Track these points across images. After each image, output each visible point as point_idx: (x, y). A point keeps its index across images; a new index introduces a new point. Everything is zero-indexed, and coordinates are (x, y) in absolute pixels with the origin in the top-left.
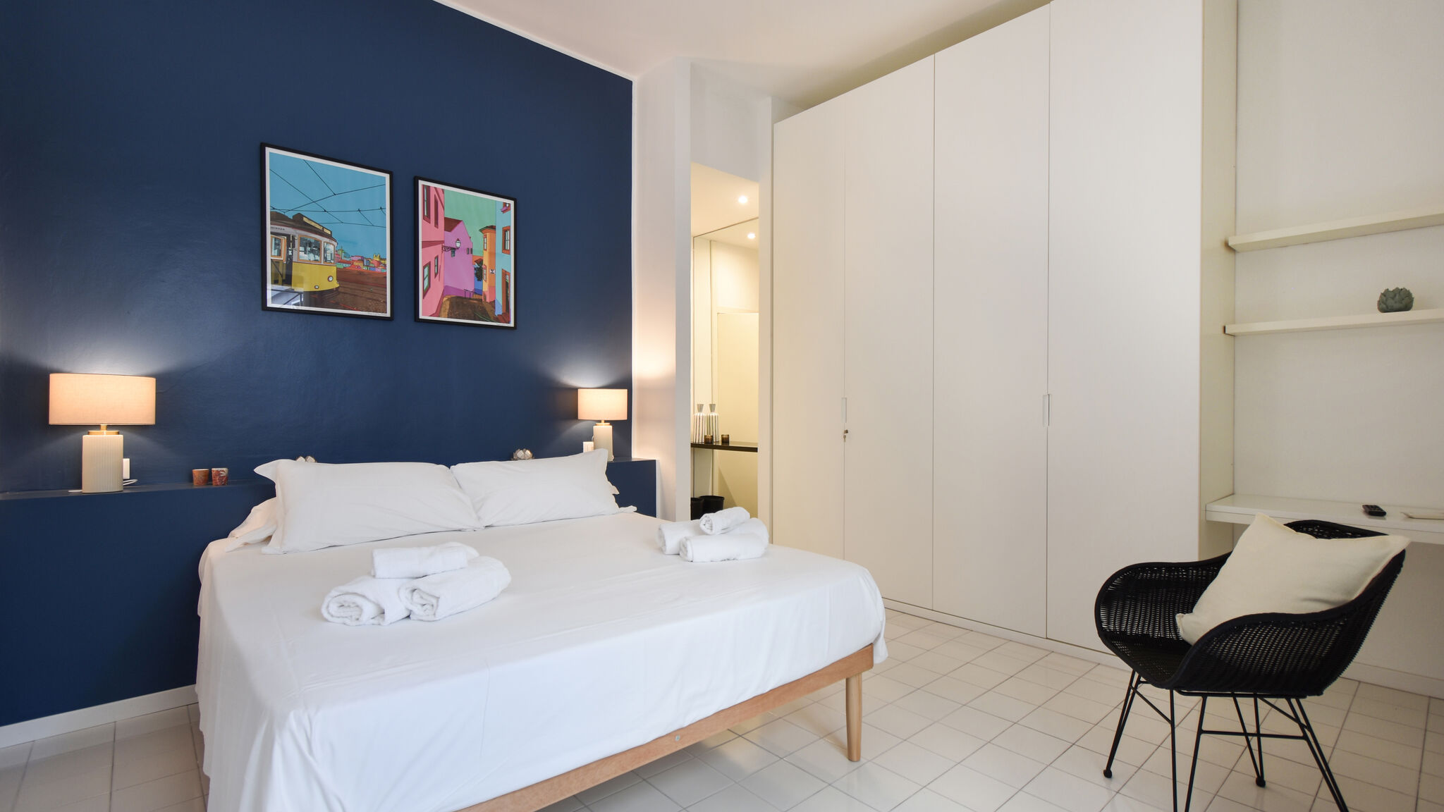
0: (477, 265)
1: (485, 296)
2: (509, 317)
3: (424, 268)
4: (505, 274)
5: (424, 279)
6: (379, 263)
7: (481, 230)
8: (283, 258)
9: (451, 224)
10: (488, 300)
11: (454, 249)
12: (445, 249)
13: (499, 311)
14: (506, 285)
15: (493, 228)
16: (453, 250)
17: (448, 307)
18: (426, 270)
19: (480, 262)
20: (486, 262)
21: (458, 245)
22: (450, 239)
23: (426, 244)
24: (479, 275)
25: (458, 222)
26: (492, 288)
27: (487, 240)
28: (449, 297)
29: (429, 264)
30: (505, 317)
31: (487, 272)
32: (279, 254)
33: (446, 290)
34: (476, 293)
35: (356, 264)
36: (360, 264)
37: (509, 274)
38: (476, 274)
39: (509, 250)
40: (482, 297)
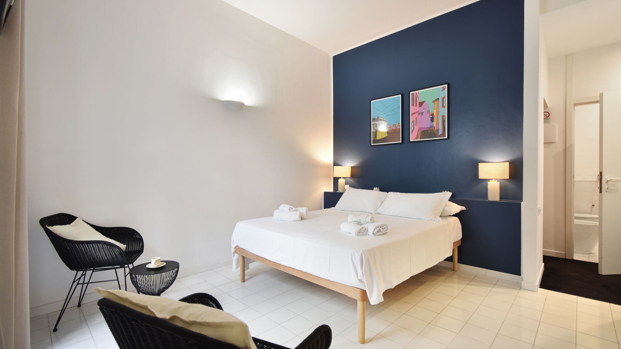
0: (431, 116)
1: (435, 128)
2: (445, 134)
3: (412, 123)
4: (443, 116)
5: (412, 127)
6: (398, 125)
7: (433, 102)
9: (421, 104)
10: (436, 129)
11: (423, 113)
12: (419, 114)
13: (440, 132)
14: (444, 121)
15: (438, 99)
16: (422, 113)
17: (420, 135)
18: (413, 123)
19: (433, 115)
20: (435, 114)
21: (424, 111)
22: (421, 110)
23: (412, 114)
24: (432, 120)
25: (424, 102)
26: (437, 124)
27: (436, 105)
28: (421, 131)
29: (414, 121)
30: (443, 135)
31: (435, 118)
32: (374, 130)
33: (420, 128)
34: (430, 128)
35: (392, 127)
36: (393, 127)
37: (445, 116)
39: (445, 106)
40: (433, 129)
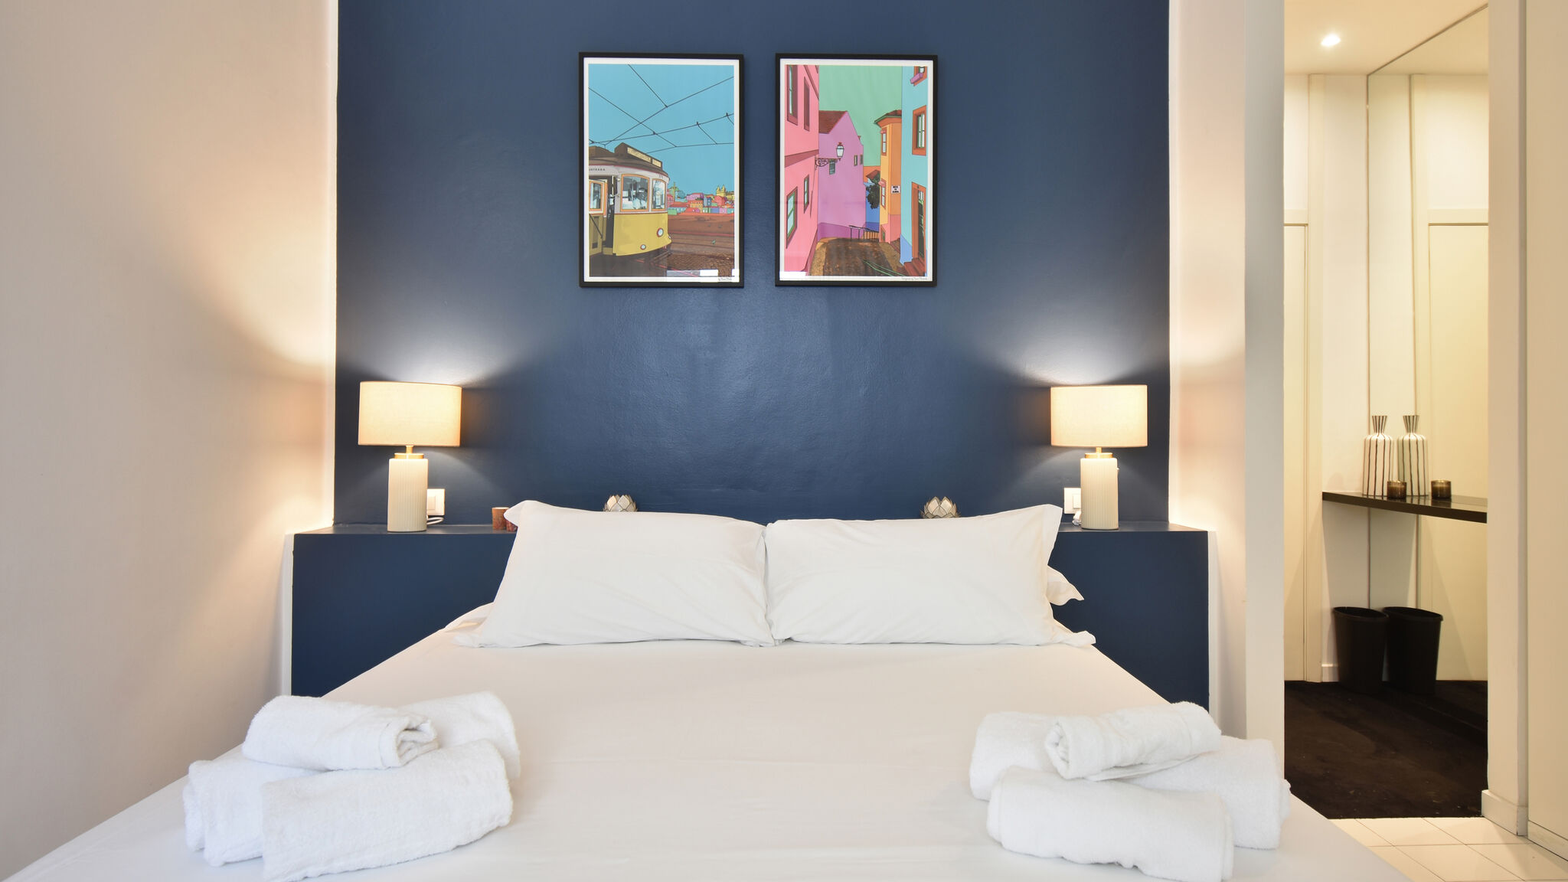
0: (870, 183)
1: (883, 233)
2: (924, 265)
3: (788, 198)
4: (917, 190)
5: (787, 217)
6: (725, 199)
7: (877, 122)
8: (603, 211)
9: (829, 121)
10: (888, 240)
11: (835, 161)
12: (820, 162)
13: (906, 256)
14: (919, 210)
15: (897, 114)
16: (833, 163)
17: (824, 257)
18: (791, 200)
19: (875, 176)
20: (884, 175)
21: (840, 153)
22: (827, 145)
23: (792, 159)
24: (873, 199)
25: (839, 114)
26: (895, 218)
27: (888, 137)
28: (826, 240)
29: (796, 191)
30: (917, 266)
31: (886, 192)
32: (599, 206)
33: (822, 229)
34: (868, 230)
35: (693, 205)
36: (699, 205)
37: (924, 190)
38: (869, 198)
39: (924, 149)
40: (879, 236)
